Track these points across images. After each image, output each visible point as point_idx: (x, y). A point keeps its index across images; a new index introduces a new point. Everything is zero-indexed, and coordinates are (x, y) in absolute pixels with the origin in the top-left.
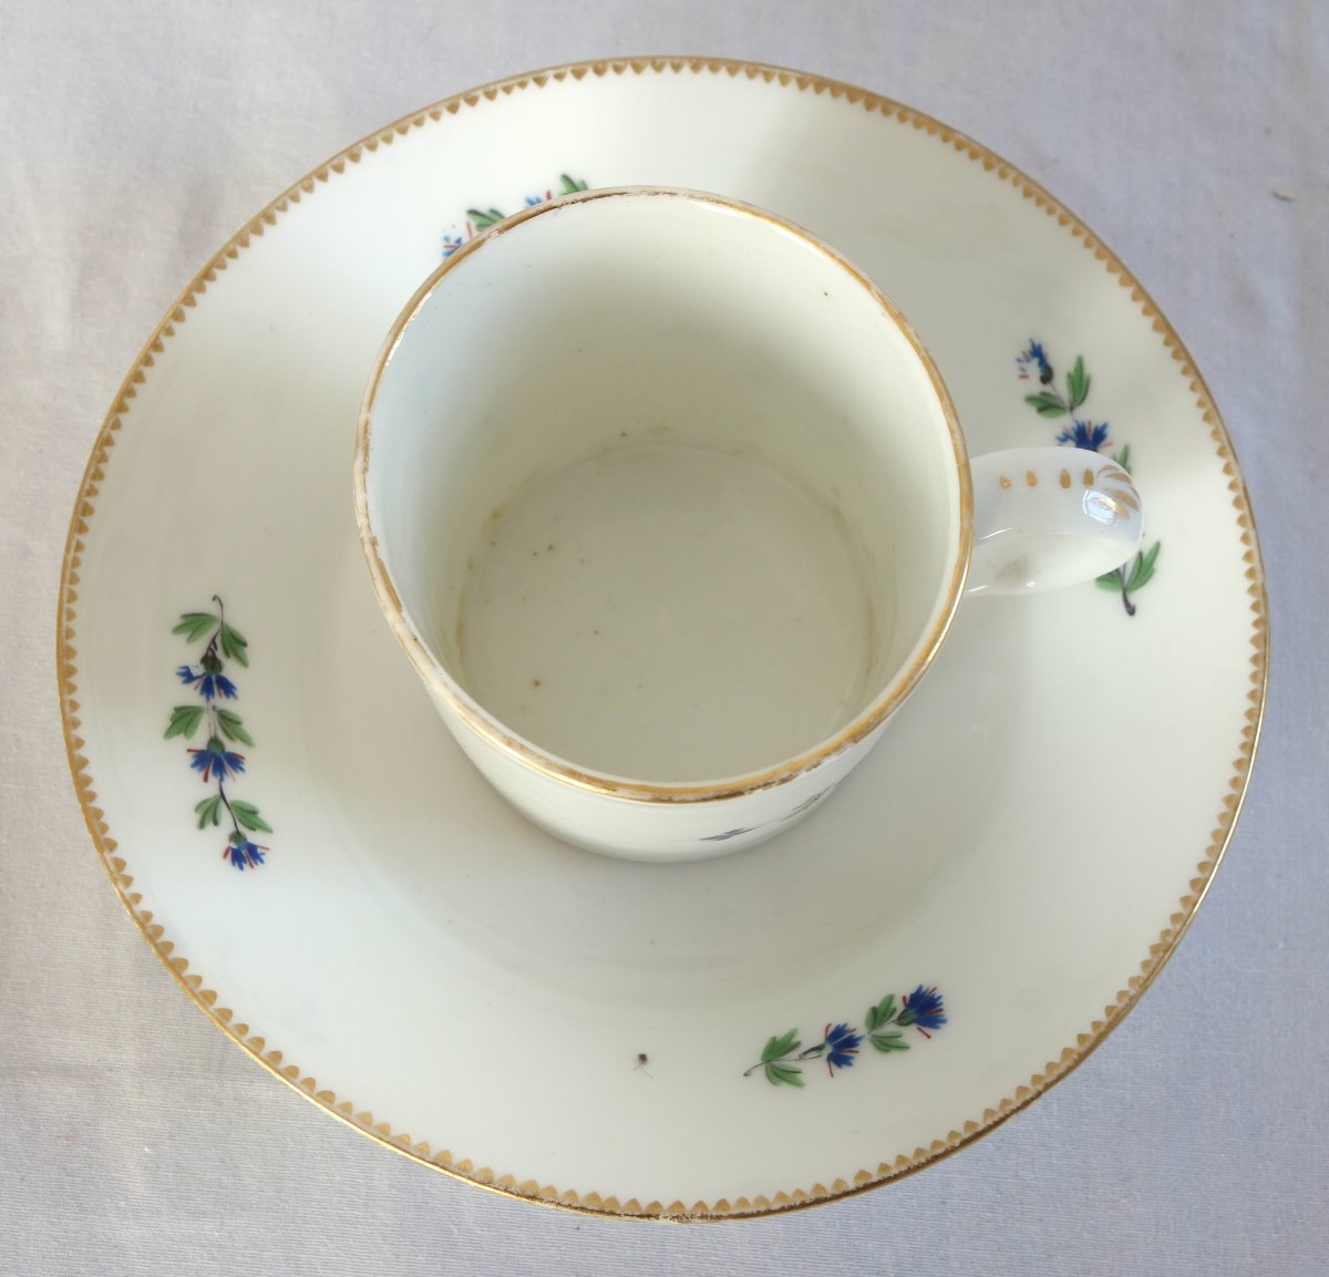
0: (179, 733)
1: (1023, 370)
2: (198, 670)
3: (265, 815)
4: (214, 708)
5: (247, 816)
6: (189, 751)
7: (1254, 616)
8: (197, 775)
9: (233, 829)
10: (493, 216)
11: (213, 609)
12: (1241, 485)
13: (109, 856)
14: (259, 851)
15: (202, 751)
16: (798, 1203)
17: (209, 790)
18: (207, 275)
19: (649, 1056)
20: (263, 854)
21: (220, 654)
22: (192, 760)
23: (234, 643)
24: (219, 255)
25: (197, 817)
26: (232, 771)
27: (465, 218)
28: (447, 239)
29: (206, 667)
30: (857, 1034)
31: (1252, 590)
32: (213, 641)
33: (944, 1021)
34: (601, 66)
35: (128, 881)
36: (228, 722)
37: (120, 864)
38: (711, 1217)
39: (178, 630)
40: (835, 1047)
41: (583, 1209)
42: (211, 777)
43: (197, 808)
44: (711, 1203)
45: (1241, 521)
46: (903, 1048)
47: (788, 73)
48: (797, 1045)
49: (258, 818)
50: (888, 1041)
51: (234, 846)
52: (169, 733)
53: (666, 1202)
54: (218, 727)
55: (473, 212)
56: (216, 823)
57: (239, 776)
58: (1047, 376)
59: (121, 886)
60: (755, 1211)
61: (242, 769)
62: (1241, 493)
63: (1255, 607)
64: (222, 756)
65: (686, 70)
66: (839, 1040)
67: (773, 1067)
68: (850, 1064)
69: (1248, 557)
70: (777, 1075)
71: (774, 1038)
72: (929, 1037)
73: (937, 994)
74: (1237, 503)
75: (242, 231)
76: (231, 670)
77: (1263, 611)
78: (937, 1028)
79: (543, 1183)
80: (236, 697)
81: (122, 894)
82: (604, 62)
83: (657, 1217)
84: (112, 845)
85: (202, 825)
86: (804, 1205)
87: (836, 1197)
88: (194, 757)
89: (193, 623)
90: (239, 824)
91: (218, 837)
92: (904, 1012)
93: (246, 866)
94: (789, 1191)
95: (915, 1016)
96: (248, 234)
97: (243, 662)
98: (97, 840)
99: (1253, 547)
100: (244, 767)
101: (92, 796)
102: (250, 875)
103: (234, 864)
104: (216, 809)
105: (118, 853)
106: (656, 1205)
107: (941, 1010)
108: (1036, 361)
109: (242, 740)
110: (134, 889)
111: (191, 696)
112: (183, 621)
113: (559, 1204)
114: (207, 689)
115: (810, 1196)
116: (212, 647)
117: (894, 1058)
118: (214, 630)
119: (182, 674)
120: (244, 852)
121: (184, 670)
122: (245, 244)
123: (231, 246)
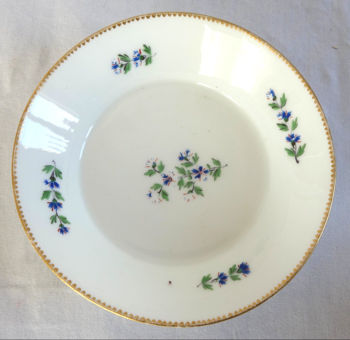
0: (45, 198)
1: (268, 97)
2: (49, 181)
3: (68, 219)
4: (54, 191)
5: (64, 219)
6: (48, 203)
7: (332, 164)
8: (50, 209)
9: (60, 223)
10: (125, 56)
11: (53, 164)
12: (328, 129)
13: (28, 232)
14: (67, 229)
15: (51, 203)
16: (214, 322)
17: (53, 213)
18: (49, 74)
19: (172, 282)
20: (68, 230)
21: (55, 176)
22: (49, 205)
23: (58, 173)
24: (52, 68)
25: (51, 221)
26: (59, 208)
27: (118, 57)
28: (113, 63)
29: (51, 180)
30: (227, 275)
31: (331, 157)
32: (53, 173)
33: (250, 272)
34: (154, 15)
35: (33, 239)
36: (57, 194)
37: (31, 234)
38: (191, 326)
39: (44, 170)
40: (221, 279)
41: (157, 324)
42: (54, 209)
43: (51, 218)
44: (191, 322)
45: (328, 138)
46: (239, 279)
47: (205, 16)
48: (211, 278)
49: (67, 220)
50: (235, 277)
51: (61, 228)
52: (42, 198)
53: (179, 322)
54: (55, 196)
55: (120, 55)
56: (56, 222)
57: (61, 209)
58: (275, 98)
59: (32, 240)
60: (202, 324)
61: (62, 207)
62: (328, 131)
63: (332, 162)
64: (56, 204)
65: (177, 15)
66: (222, 277)
67: (205, 285)
68: (225, 284)
69: (330, 148)
70: (206, 287)
71: (205, 276)
72: (246, 276)
73: (248, 264)
74: (327, 133)
75: (58, 62)
76: (58, 180)
77: (334, 163)
78: (248, 274)
79: (146, 318)
80: (59, 188)
81: (32, 243)
82: (155, 14)
83: (177, 326)
84: (29, 229)
85: (52, 223)
86: (215, 322)
87: (223, 320)
88: (49, 204)
89: (47, 168)
90: (62, 222)
91: (56, 226)
92: (239, 269)
93: (64, 233)
94: (211, 318)
95: (242, 271)
96: (59, 63)
97: (61, 178)
98: (25, 228)
99: (331, 145)
100: (62, 206)
101: (23, 216)
102: (65, 236)
103: (61, 233)
104: (55, 218)
105: (31, 232)
106: (176, 323)
107: (249, 269)
108: (272, 94)
109: (61, 199)
110: (35, 241)
111: (48, 188)
112: (45, 168)
113: (151, 323)
114: (52, 186)
115: (217, 320)
116: (53, 174)
117: (237, 282)
118: (53, 170)
119: (45, 182)
120: (63, 229)
121: (46, 181)
122: (59, 65)
123: (55, 66)
